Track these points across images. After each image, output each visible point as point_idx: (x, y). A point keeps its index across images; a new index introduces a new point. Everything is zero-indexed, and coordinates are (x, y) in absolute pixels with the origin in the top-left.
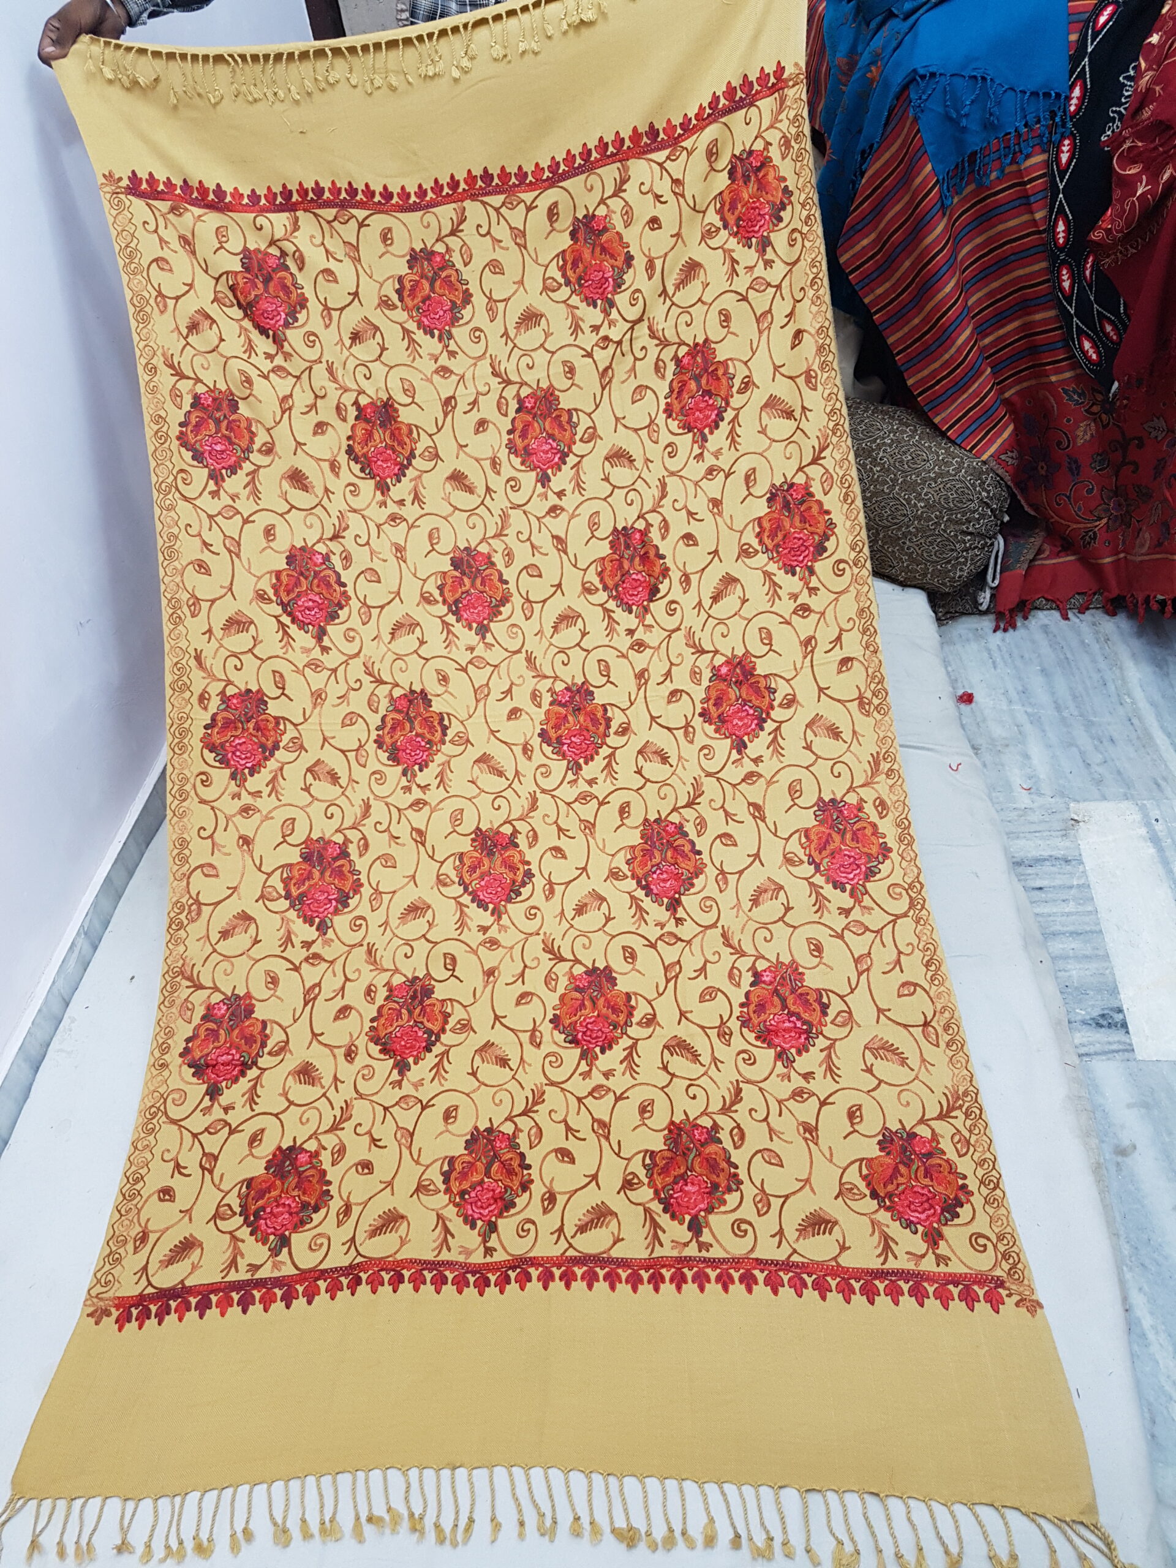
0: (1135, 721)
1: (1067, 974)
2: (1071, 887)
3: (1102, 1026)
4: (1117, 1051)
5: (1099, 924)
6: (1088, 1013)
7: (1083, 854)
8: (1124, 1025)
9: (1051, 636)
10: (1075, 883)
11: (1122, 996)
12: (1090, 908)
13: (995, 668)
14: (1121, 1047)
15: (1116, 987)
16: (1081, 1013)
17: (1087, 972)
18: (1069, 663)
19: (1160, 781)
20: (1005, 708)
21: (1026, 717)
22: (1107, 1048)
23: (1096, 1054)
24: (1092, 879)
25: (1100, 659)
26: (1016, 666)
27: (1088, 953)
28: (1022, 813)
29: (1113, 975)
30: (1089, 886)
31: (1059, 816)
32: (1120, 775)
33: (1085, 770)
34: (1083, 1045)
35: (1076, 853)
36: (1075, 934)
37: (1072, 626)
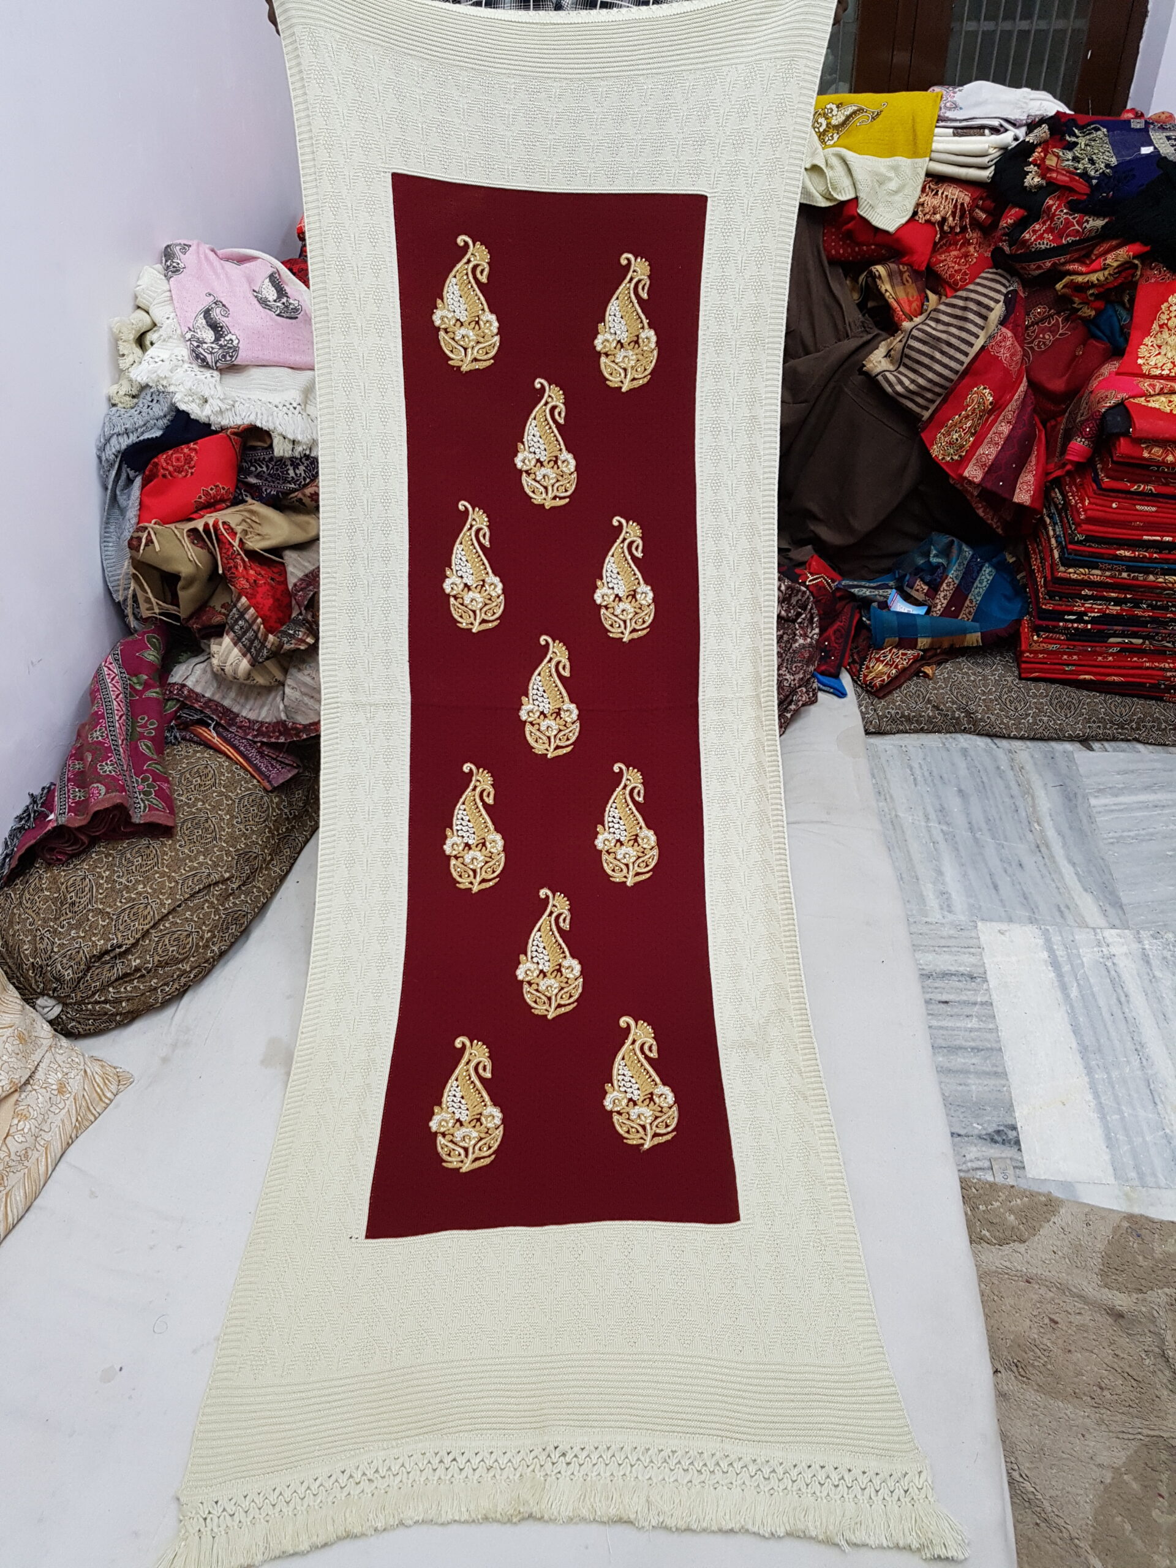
0: (1043, 849)
1: (968, 1088)
2: (975, 1004)
3: (996, 1142)
5: (998, 1042)
6: (985, 1129)
7: (988, 973)
8: (1017, 1142)
9: (969, 758)
10: (979, 1000)
11: (1017, 1114)
12: (991, 1026)
13: (916, 785)
14: (1013, 1164)
15: (1012, 1105)
16: (978, 1128)
17: (986, 1088)
18: (984, 787)
19: (1063, 909)
20: (923, 824)
21: (941, 835)
24: (994, 996)
25: (1013, 784)
26: (935, 785)
27: (988, 1070)
28: (933, 927)
29: (1010, 1093)
30: (991, 1004)
31: (965, 934)
32: (1026, 898)
33: (994, 891)
34: (978, 1159)
35: (981, 970)
36: (976, 1050)
37: (989, 752)
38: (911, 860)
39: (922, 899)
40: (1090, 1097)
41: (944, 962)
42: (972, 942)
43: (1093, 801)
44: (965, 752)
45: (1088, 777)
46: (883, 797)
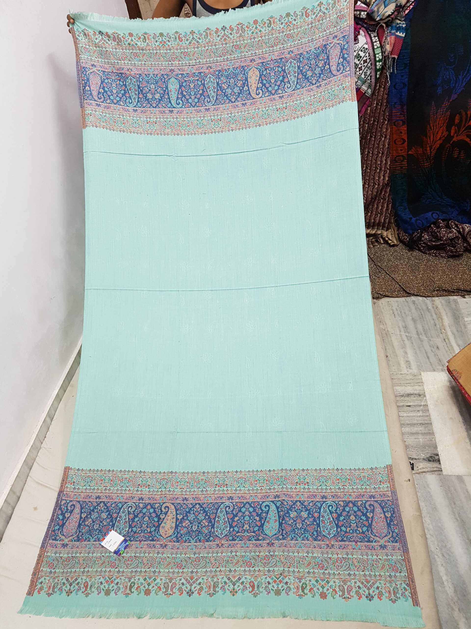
0: (447, 340)
1: (418, 440)
2: (421, 406)
3: (430, 461)
4: (436, 471)
5: (430, 420)
6: (426, 456)
7: (426, 393)
8: (439, 461)
9: (415, 304)
10: (422, 404)
11: (438, 449)
12: (427, 414)
13: (395, 317)
14: (437, 469)
15: (436, 446)
16: (423, 456)
17: (426, 440)
18: (422, 316)
20: (398, 333)
21: (406, 337)
22: (432, 469)
23: (428, 472)
24: (429, 403)
25: (434, 315)
26: (402, 317)
27: (427, 431)
28: (403, 376)
29: (435, 440)
30: (427, 405)
31: (417, 377)
32: (440, 361)
33: (427, 359)
34: (423, 468)
35: (423, 392)
36: (421, 424)
37: (424, 301)
38: (394, 348)
39: (399, 365)
40: (468, 441)
41: (409, 389)
42: (419, 381)
43: (466, 319)
44: (414, 302)
45: (464, 309)
46: (382, 324)
